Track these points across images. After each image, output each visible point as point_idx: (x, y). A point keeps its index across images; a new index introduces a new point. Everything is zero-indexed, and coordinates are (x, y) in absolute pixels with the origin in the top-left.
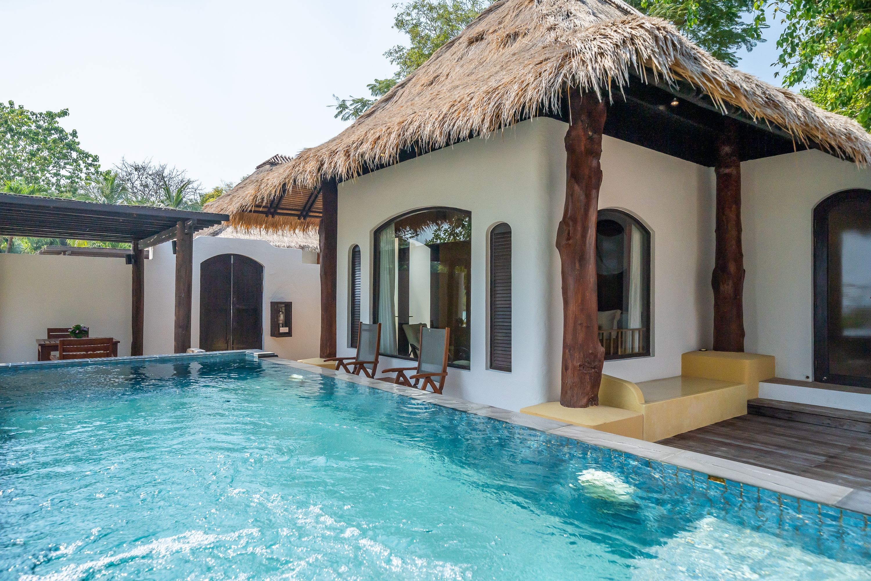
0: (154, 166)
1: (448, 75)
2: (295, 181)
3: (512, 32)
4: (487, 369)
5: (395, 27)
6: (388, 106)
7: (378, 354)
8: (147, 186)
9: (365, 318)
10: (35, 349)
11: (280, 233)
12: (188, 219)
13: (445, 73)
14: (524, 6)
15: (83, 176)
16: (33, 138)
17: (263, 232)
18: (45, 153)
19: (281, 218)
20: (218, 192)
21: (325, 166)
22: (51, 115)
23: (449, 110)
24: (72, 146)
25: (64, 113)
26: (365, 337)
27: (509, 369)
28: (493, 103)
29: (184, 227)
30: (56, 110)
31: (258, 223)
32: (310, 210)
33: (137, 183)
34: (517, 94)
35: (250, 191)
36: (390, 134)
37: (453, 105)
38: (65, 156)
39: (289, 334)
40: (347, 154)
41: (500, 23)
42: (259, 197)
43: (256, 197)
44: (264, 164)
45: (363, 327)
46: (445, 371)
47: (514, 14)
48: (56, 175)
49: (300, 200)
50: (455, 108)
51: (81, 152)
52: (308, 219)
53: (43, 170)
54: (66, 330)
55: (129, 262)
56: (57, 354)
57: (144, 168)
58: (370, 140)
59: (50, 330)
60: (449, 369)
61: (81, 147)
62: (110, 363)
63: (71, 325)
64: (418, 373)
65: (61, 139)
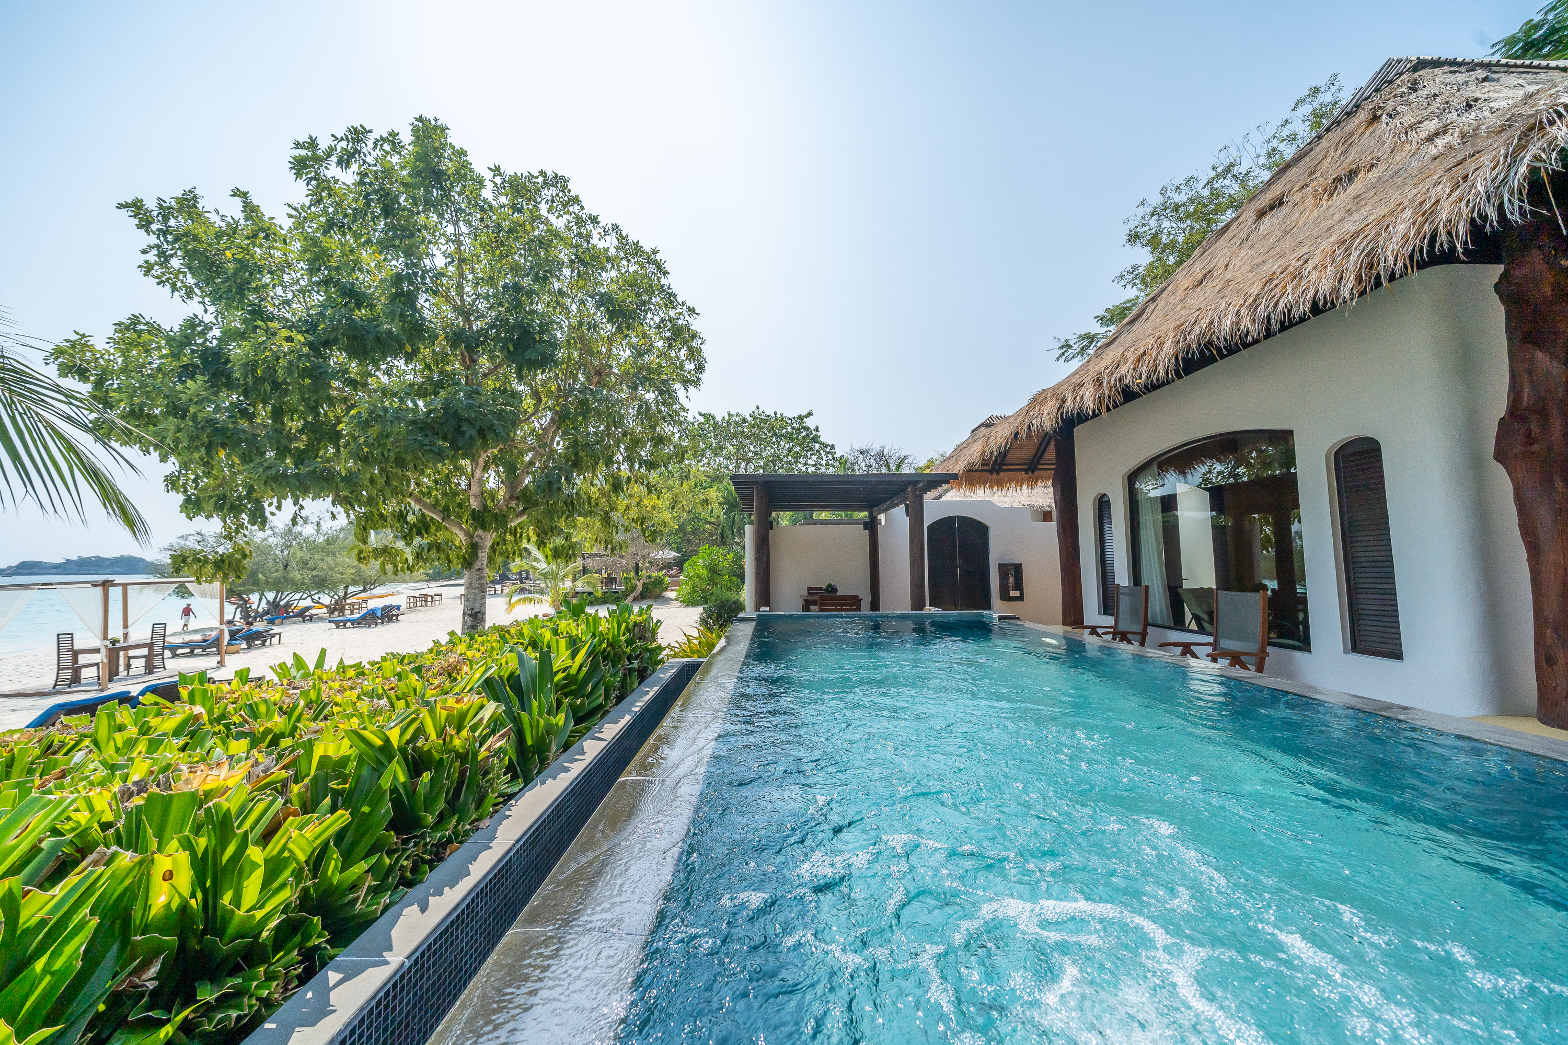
0: (876, 448)
1: (1227, 266)
2: (1029, 427)
3: (1346, 172)
4: (1345, 652)
5: (1127, 245)
6: (1135, 328)
7: (1146, 624)
8: (870, 466)
9: (1122, 577)
10: (800, 603)
11: (1004, 492)
12: (918, 482)
13: (1221, 264)
14: (1357, 136)
15: (824, 463)
16: (789, 437)
17: (988, 491)
18: (798, 449)
19: (1007, 474)
20: (931, 462)
21: (1069, 402)
22: (801, 418)
23: (1263, 288)
24: (815, 440)
25: (810, 414)
26: (1124, 602)
27: (1397, 655)
28: (1358, 252)
29: (915, 490)
30: (804, 413)
31: (982, 482)
32: (1038, 463)
33: (863, 465)
34: (1414, 224)
35: (977, 448)
36: (1161, 345)
37: (1271, 280)
38: (811, 449)
39: (1021, 598)
40: (1098, 382)
41: (1311, 174)
42: (988, 452)
43: (984, 452)
44: (979, 427)
45: (1121, 591)
46: (1263, 650)
47: (1339, 152)
48: (805, 464)
49: (1027, 453)
50: (1275, 282)
51: (822, 444)
52: (1037, 473)
53: (796, 462)
54: (821, 589)
55: (865, 529)
56: (817, 607)
57: (867, 451)
58: (1130, 360)
59: (809, 589)
60: (1269, 649)
61: (822, 439)
62: (854, 616)
63: (824, 586)
64: (1214, 650)
65: (808, 435)
